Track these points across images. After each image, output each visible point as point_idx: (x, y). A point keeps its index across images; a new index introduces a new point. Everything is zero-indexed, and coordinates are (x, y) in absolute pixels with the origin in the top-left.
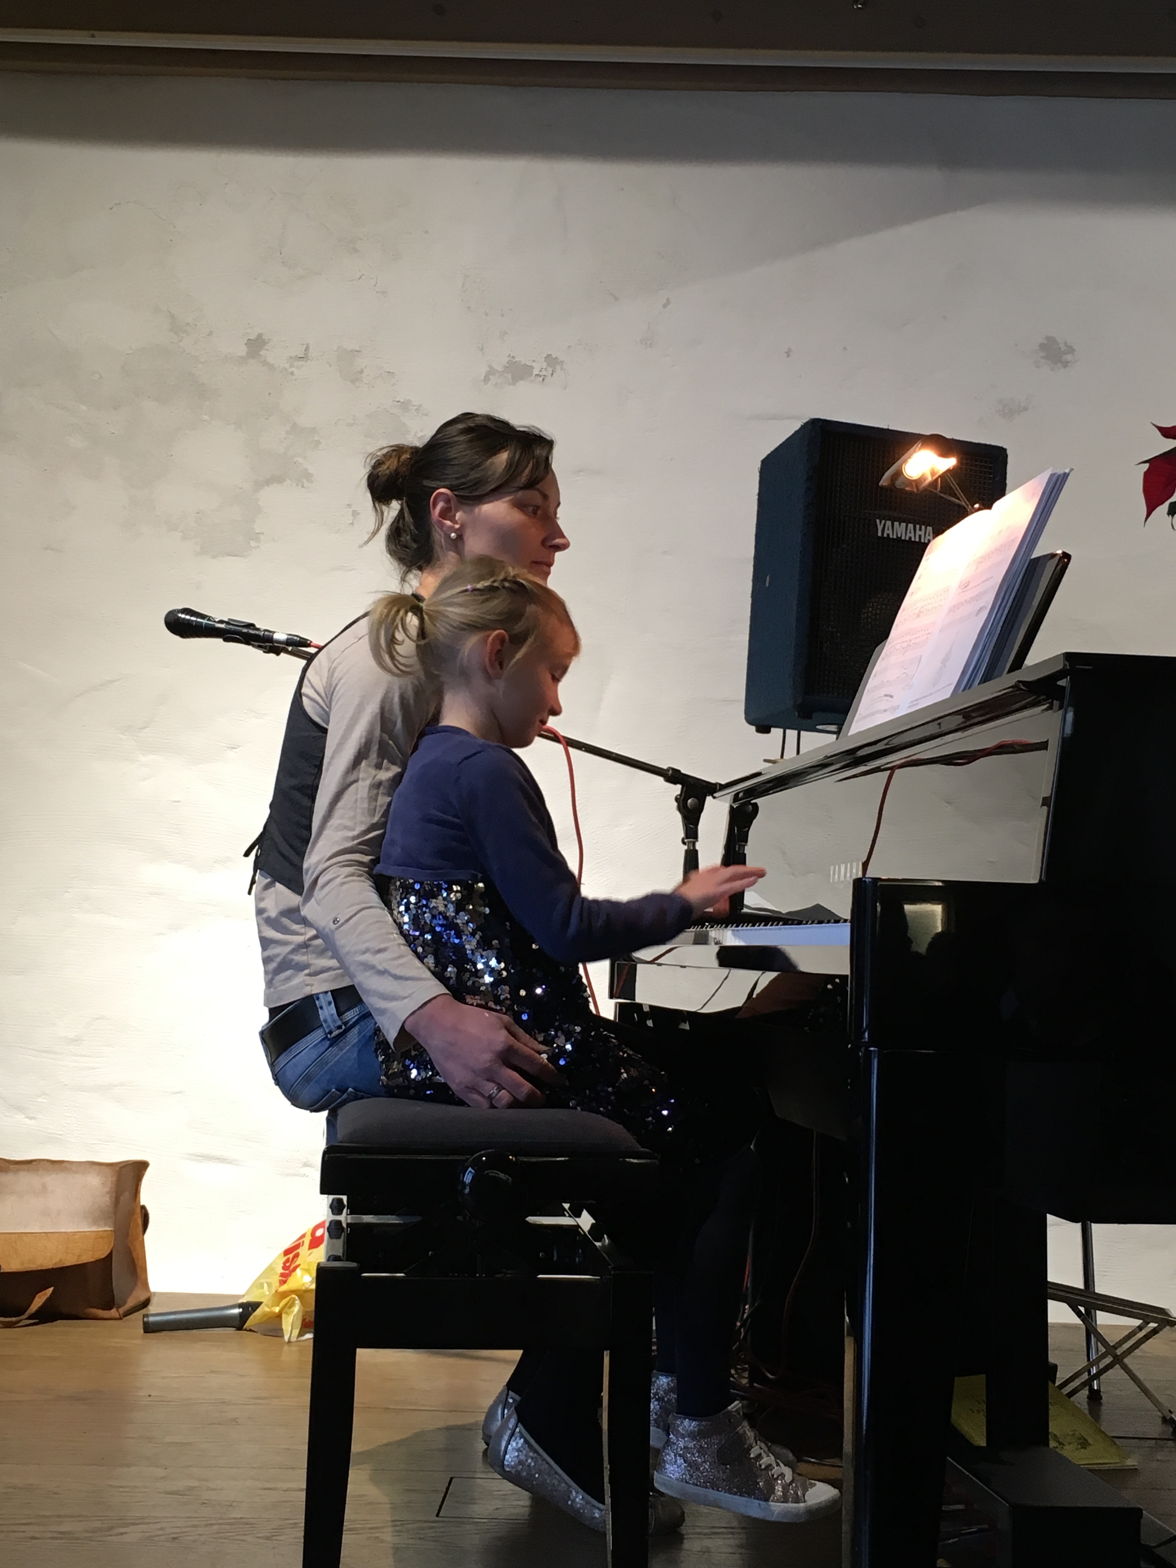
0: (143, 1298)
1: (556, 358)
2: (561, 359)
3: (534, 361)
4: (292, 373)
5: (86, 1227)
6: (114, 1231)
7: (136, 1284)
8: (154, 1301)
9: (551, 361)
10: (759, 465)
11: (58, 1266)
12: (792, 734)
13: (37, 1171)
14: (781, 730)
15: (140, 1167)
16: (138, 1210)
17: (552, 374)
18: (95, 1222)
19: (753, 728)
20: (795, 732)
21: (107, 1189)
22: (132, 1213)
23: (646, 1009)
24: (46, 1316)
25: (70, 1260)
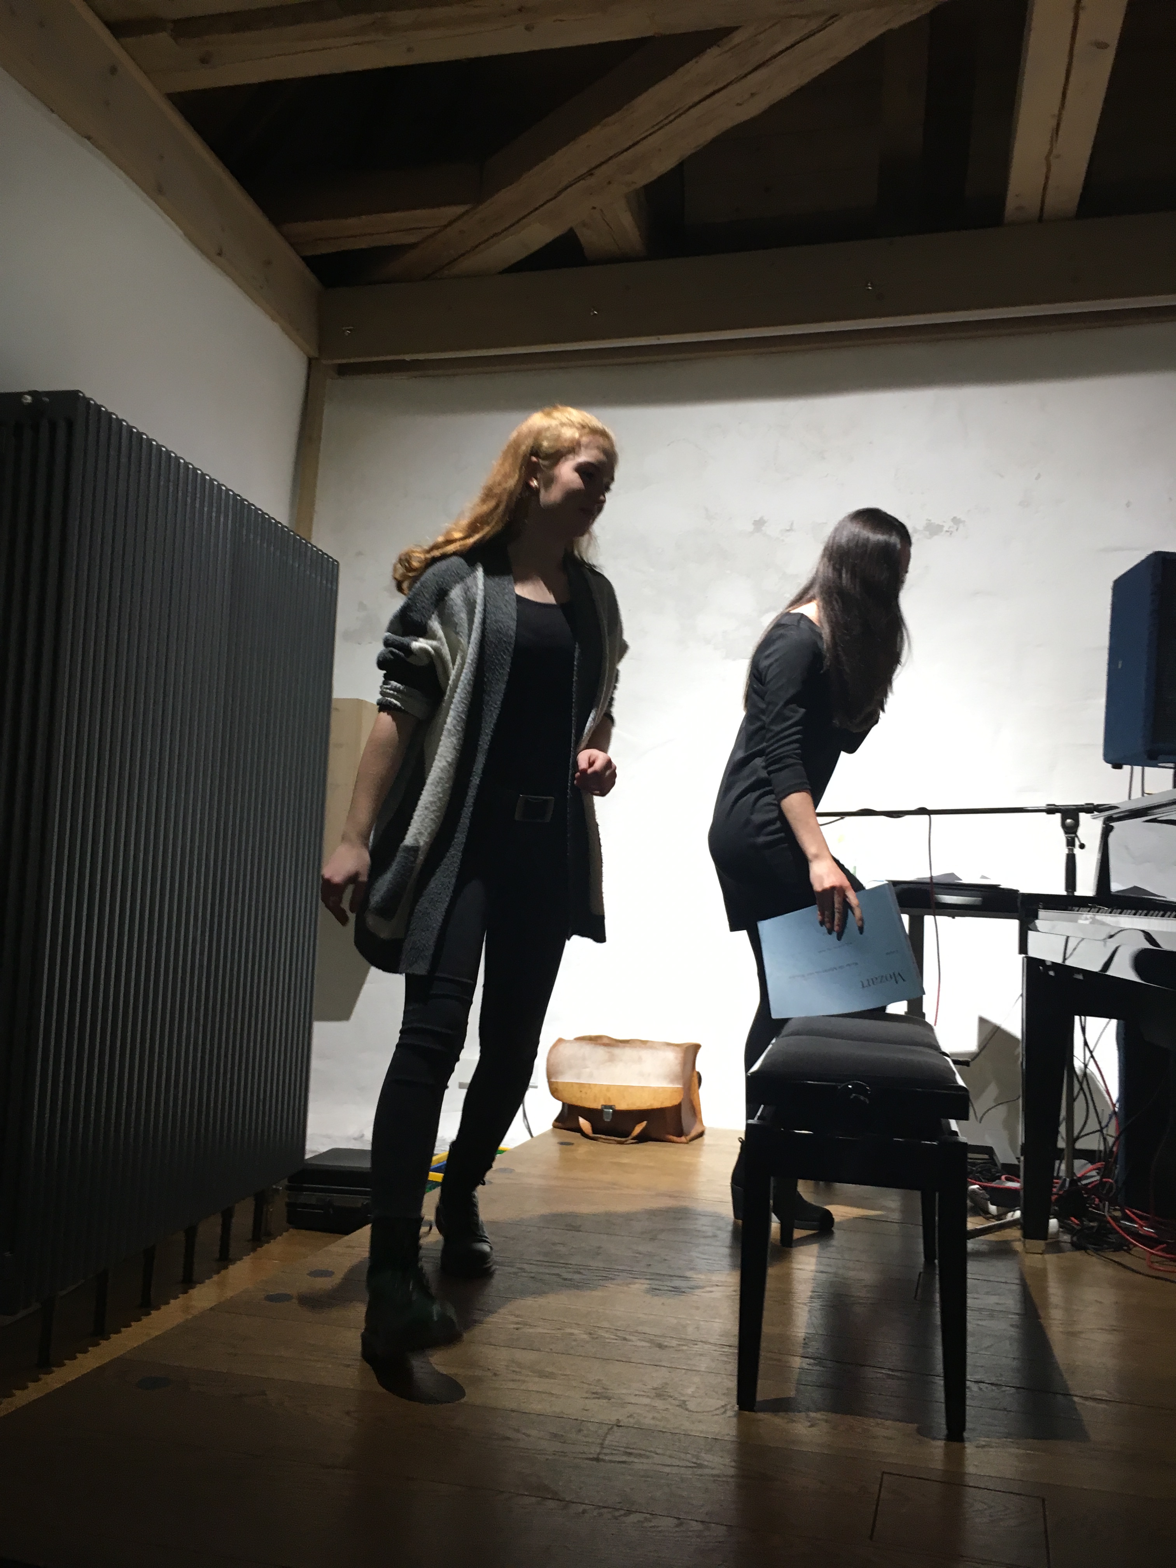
0: (700, 1131)
1: (960, 519)
2: (963, 519)
3: (944, 522)
4: (783, 541)
5: (665, 1084)
6: (683, 1089)
7: (696, 1121)
8: (706, 1132)
9: (956, 521)
10: (1111, 584)
11: (649, 1108)
12: (1138, 769)
13: (635, 1047)
14: (1129, 767)
15: (697, 1047)
16: (695, 1074)
17: (957, 530)
18: (672, 1081)
19: (1110, 766)
20: (1140, 768)
21: (677, 1062)
22: (691, 1076)
23: (1048, 964)
24: (642, 1138)
25: (657, 1105)
